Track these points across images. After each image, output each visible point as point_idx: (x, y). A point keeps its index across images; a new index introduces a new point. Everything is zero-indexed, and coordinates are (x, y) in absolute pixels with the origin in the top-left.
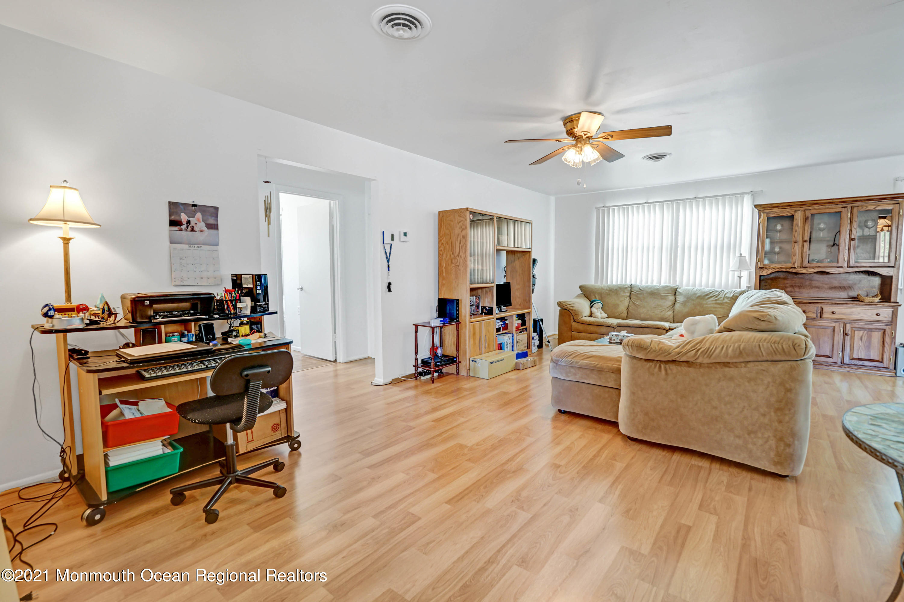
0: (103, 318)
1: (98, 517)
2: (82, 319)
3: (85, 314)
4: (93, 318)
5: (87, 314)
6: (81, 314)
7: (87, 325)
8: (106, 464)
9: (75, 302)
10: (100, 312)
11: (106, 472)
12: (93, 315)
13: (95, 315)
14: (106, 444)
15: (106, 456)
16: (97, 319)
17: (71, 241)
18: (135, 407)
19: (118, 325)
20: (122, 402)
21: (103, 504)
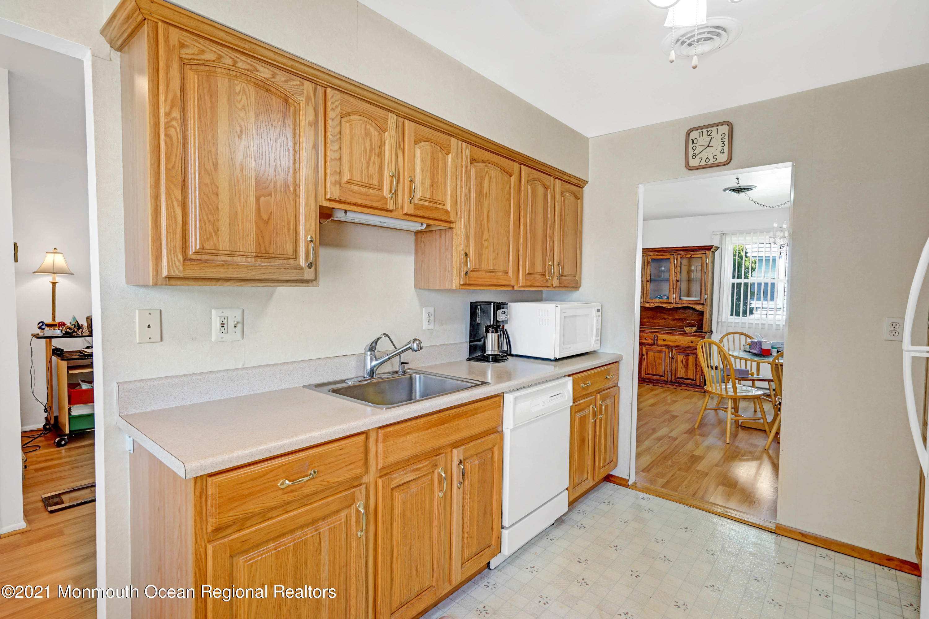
0: (74, 330)
1: (63, 442)
2: (62, 331)
3: (63, 328)
4: (68, 330)
5: (64, 328)
6: (61, 328)
7: (64, 334)
8: (70, 414)
9: (58, 320)
10: (73, 327)
11: (69, 418)
12: (68, 328)
13: (70, 329)
14: (70, 403)
15: (70, 410)
16: (71, 331)
17: (57, 284)
18: (90, 385)
19: (84, 334)
20: (82, 381)
21: (66, 435)
